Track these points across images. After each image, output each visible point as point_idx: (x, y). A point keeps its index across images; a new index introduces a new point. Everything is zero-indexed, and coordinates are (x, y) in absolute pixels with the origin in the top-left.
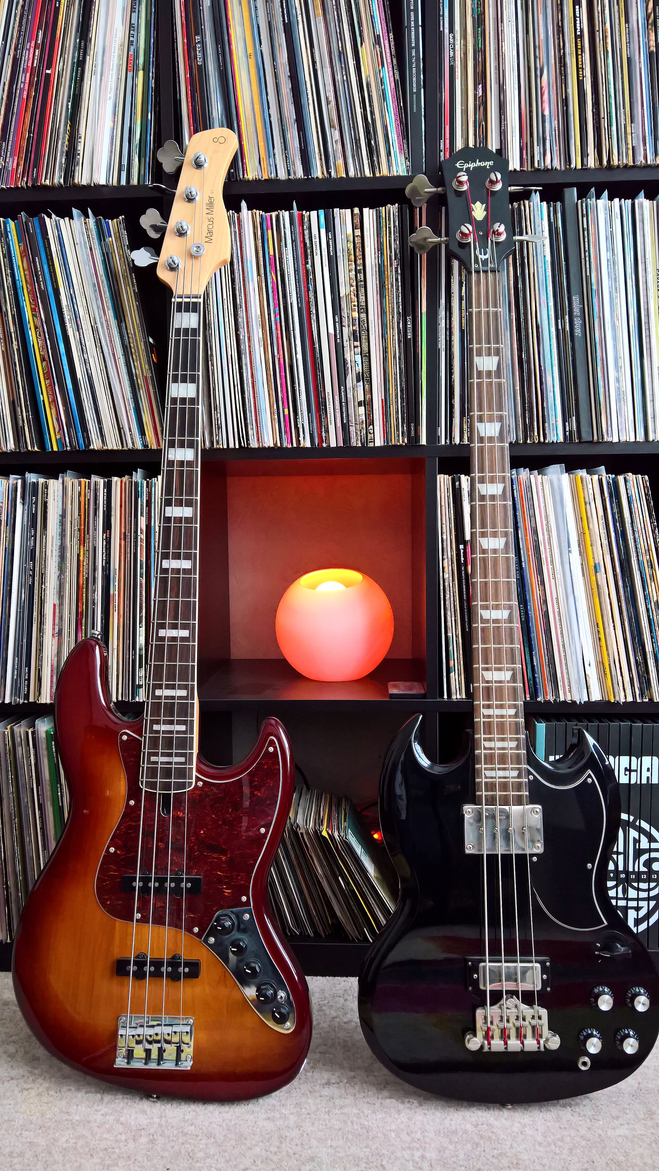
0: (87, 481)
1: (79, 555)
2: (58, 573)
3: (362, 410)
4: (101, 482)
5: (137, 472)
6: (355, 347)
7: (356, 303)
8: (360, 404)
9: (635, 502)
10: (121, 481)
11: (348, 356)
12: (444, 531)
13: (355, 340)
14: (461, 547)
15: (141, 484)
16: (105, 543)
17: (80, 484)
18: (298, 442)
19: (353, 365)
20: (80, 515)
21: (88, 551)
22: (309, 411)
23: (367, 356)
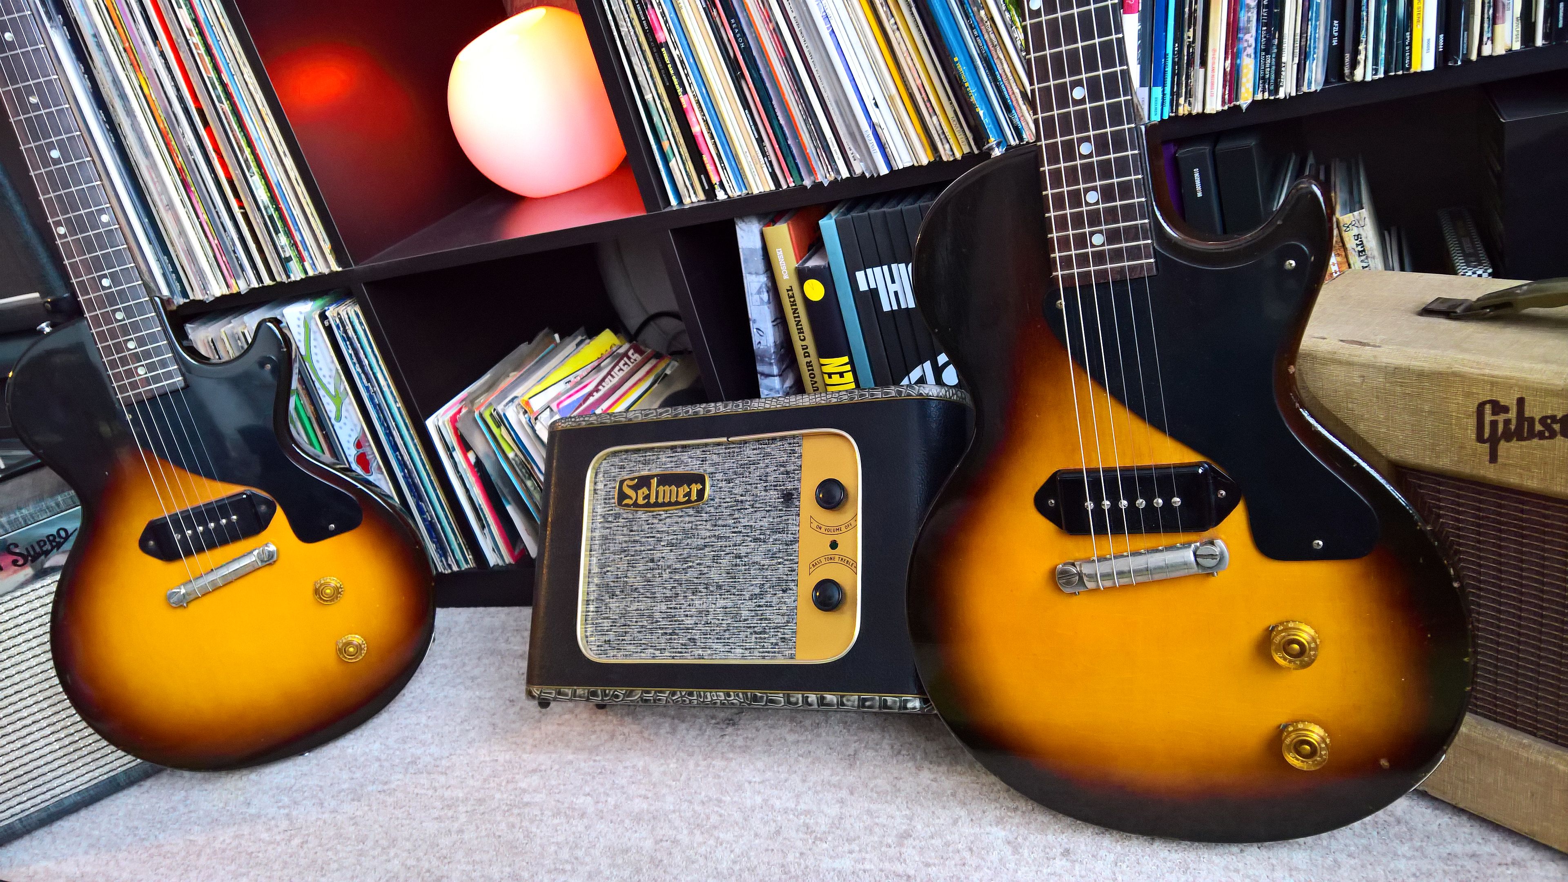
1: (141, 87)
16: (163, 61)
21: (149, 78)
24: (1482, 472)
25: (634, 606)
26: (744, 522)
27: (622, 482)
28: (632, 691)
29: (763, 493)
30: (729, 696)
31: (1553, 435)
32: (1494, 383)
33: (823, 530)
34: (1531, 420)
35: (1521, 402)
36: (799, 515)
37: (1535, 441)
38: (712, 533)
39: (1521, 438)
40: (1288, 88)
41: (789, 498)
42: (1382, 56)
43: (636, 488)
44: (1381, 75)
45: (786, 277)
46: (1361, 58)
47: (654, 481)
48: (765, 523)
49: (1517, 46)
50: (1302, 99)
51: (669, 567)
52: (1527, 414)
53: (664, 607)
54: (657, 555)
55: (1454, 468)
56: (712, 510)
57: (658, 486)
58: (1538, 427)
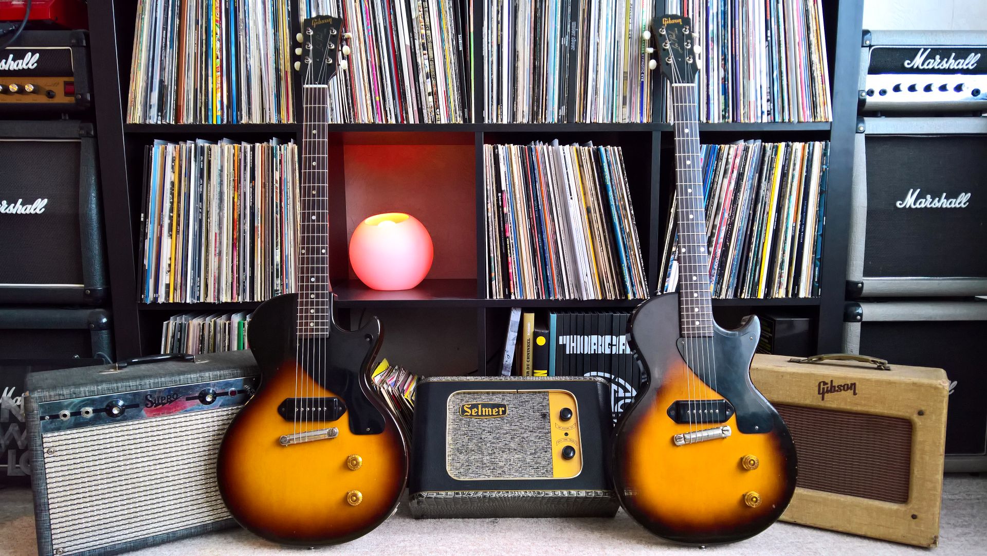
0: (239, 146)
1: (234, 198)
2: (218, 211)
3: (431, 98)
4: (248, 146)
5: (272, 139)
6: (424, 54)
7: (423, 24)
8: (429, 94)
9: (612, 165)
10: (262, 146)
11: (419, 60)
12: (488, 183)
13: (424, 49)
14: (500, 194)
15: (276, 148)
16: (251, 190)
17: (234, 148)
18: (387, 120)
19: (423, 67)
20: (234, 170)
21: (240, 195)
22: (394, 98)
23: (432, 60)
24: (820, 404)
25: (473, 457)
26: (525, 424)
27: (463, 406)
28: (477, 492)
29: (532, 413)
30: (527, 493)
31: (841, 390)
32: (824, 376)
33: (561, 429)
34: (835, 387)
35: (832, 381)
36: (550, 422)
37: (836, 393)
38: (510, 428)
39: (831, 392)
40: (723, 296)
41: (545, 416)
42: (750, 292)
43: (471, 408)
44: (749, 297)
45: (529, 334)
46: (744, 291)
47: (480, 406)
48: (535, 425)
49: (784, 296)
50: (726, 300)
51: (490, 441)
52: (833, 385)
53: (488, 458)
54: (483, 436)
55: (811, 403)
56: (509, 419)
57: (482, 408)
58: (837, 389)
